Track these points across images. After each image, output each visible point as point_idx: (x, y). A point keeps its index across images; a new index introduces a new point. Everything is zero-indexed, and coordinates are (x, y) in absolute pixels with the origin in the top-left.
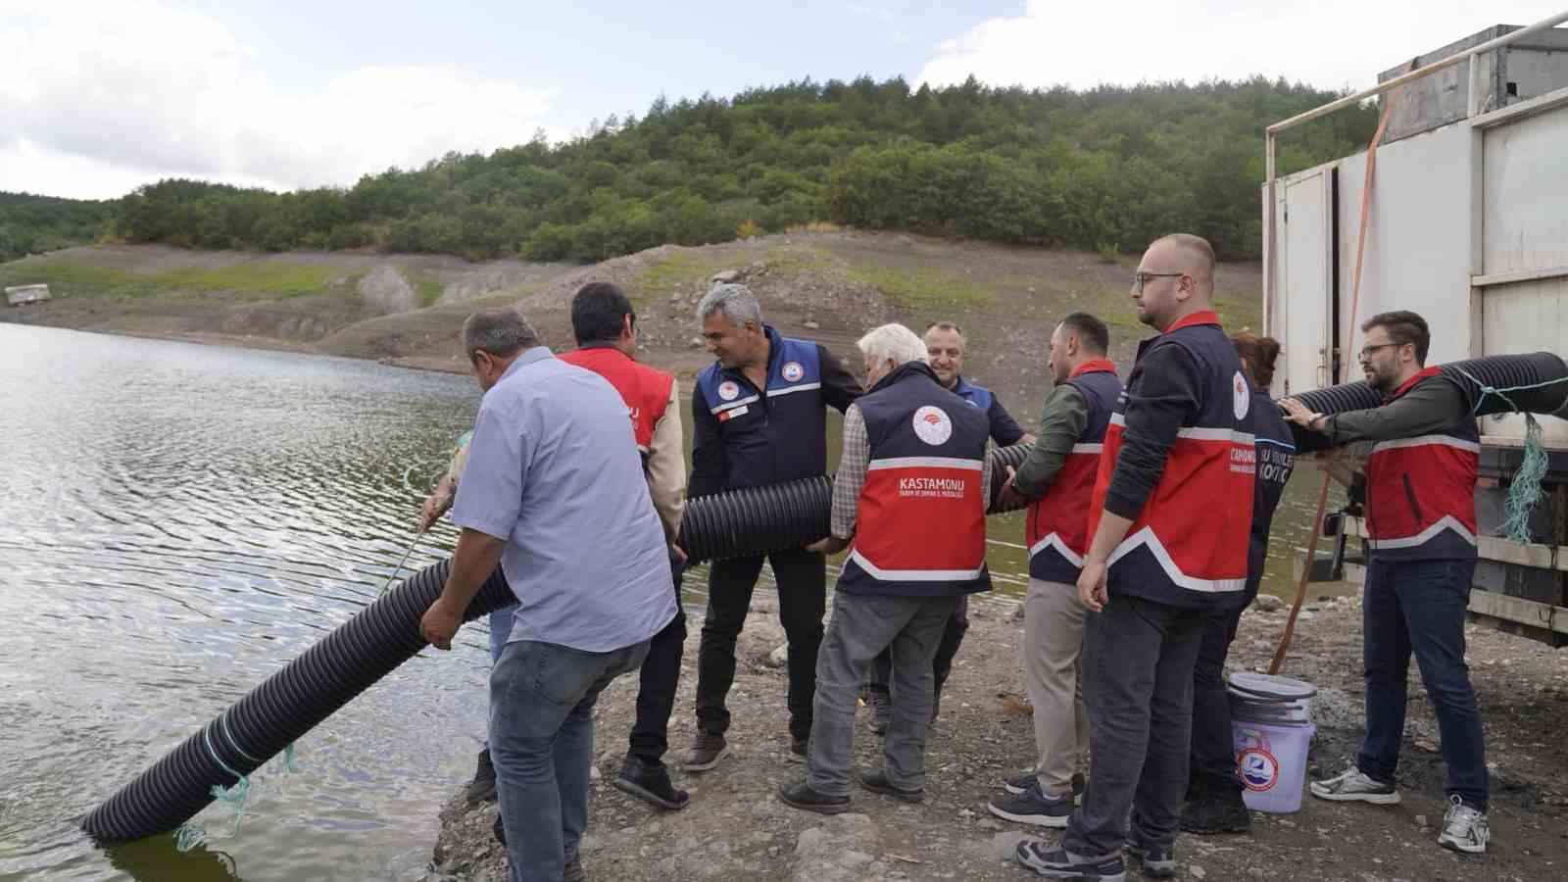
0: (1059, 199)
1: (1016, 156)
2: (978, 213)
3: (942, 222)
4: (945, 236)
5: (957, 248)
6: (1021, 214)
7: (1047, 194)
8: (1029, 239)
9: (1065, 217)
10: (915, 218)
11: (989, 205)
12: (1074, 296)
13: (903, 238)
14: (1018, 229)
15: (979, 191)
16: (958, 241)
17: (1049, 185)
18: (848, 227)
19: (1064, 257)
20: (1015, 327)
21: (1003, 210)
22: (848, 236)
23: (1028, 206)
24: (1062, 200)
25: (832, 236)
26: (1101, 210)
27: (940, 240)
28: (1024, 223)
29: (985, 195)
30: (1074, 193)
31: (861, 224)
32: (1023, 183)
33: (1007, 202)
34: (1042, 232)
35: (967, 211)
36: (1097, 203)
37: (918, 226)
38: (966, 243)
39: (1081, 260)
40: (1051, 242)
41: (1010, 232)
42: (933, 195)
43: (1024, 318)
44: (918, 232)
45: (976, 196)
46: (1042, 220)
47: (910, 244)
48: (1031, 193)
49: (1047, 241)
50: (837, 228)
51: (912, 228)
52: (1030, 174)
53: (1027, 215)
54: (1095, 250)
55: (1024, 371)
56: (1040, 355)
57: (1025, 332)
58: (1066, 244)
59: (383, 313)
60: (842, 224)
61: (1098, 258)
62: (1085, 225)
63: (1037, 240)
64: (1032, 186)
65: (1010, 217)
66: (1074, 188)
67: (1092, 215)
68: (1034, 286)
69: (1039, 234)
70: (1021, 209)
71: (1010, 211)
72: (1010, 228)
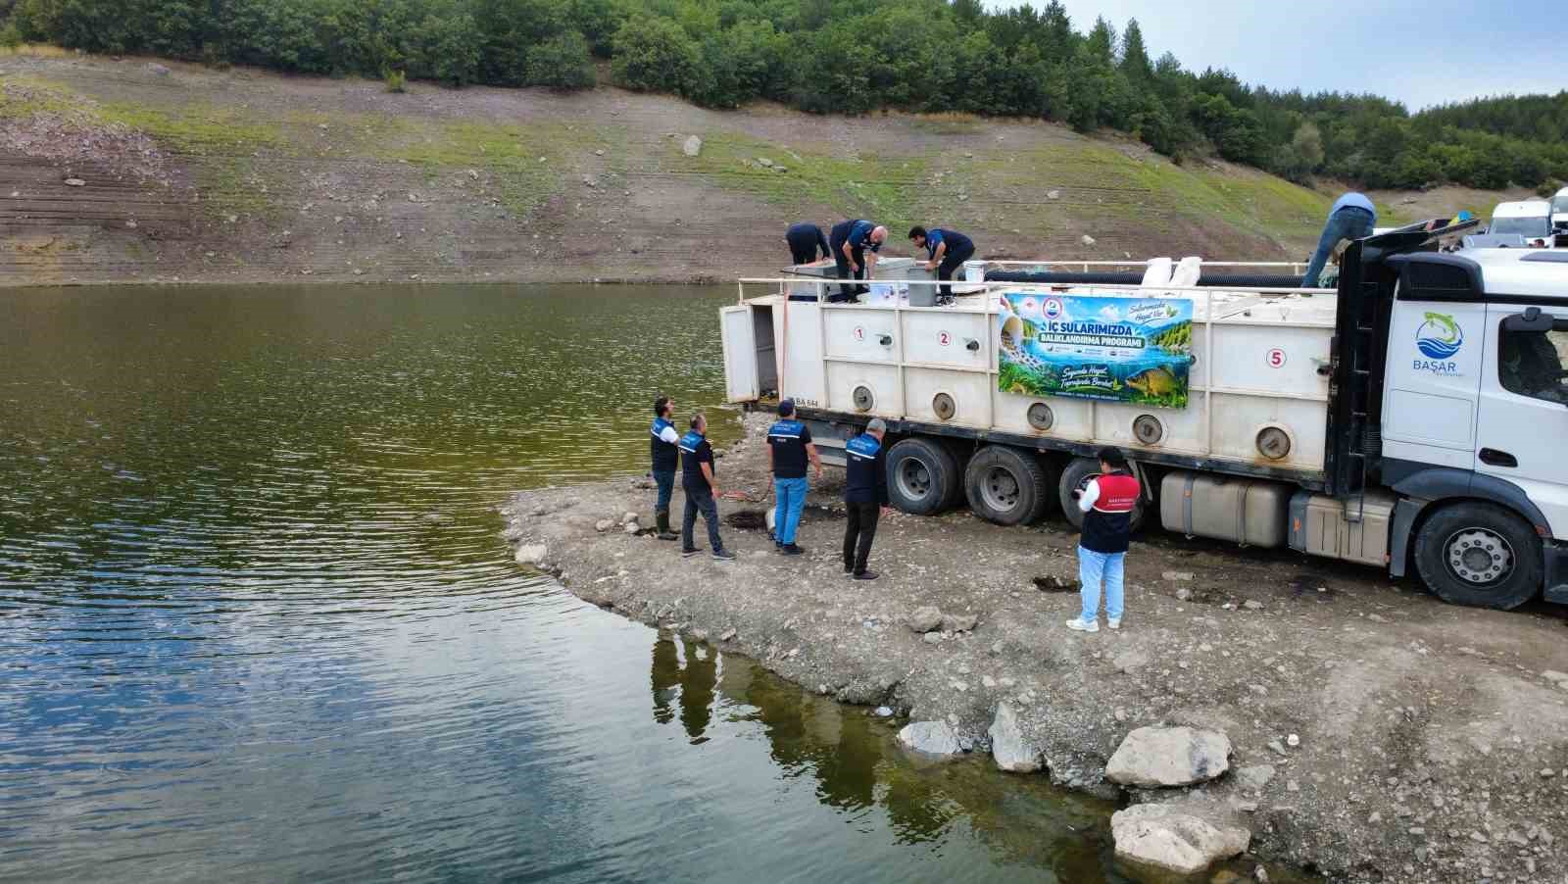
0: (332, 21)
2: (241, 35)
3: (199, 46)
4: (207, 62)
5: (223, 77)
6: (293, 38)
7: (316, 15)
8: (307, 65)
9: (341, 42)
10: (163, 41)
11: (254, 26)
12: (369, 132)
13: (154, 66)
14: (293, 56)
15: (237, 10)
16: (223, 68)
17: (318, 5)
18: (78, 51)
19: (348, 87)
20: (315, 171)
21: (268, 33)
22: (78, 63)
23: (300, 30)
24: (336, 23)
25: (61, 64)
26: (380, 34)
27: (197, 66)
28: (299, 49)
29: (245, 15)
30: (348, 14)
31: (94, 47)
33: (275, 24)
34: (319, 58)
35: (229, 34)
36: (375, 24)
37: (170, 51)
38: (233, 70)
39: (365, 89)
40: (331, 69)
41: (285, 58)
42: (184, 15)
43: (323, 159)
44: (170, 57)
45: (235, 15)
46: (318, 45)
47: (166, 73)
48: (300, 14)
50: (62, 52)
51: (161, 53)
53: (299, 40)
54: (380, 77)
55: (338, 219)
56: (351, 199)
57: (328, 175)
58: (347, 71)
60: (70, 46)
61: (382, 85)
62: (367, 51)
63: (314, 67)
65: (282, 40)
66: (345, 8)
67: (371, 39)
68: (325, 122)
69: (314, 60)
70: (293, 32)
71: (280, 34)
72: (283, 54)
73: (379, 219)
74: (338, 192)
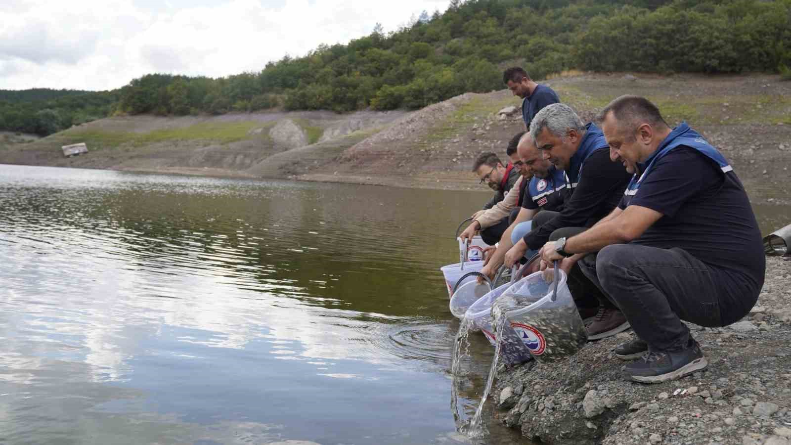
0: (747, 38)
1: (712, 11)
2: (683, 54)
3: (657, 63)
4: (660, 73)
5: (669, 80)
6: (717, 51)
7: (736, 36)
8: (723, 68)
9: (751, 50)
10: (636, 62)
11: (692, 47)
12: (760, 106)
13: (630, 76)
14: (715, 63)
15: (683, 39)
16: (669, 75)
17: (737, 29)
18: (590, 72)
19: (751, 80)
20: (713, 132)
21: (702, 50)
22: (590, 78)
23: (722, 46)
24: (749, 38)
25: (579, 79)
26: (781, 42)
27: (655, 75)
28: (719, 58)
29: (688, 41)
30: (759, 32)
31: (598, 69)
32: (717, 29)
33: (706, 44)
34: (733, 63)
35: (676, 54)
36: (778, 36)
37: (640, 67)
38: (676, 75)
39: (765, 81)
40: (740, 70)
41: (708, 65)
42: (651, 45)
43: (721, 125)
44: (639, 71)
45: (682, 42)
46: (734, 54)
47: (635, 80)
48: (725, 35)
49: (737, 69)
50: (582, 73)
51: (634, 69)
52: (722, 22)
53: (721, 52)
54: (777, 72)
56: (734, 149)
57: (722, 134)
58: (753, 69)
59: (286, 149)
60: (585, 70)
61: (778, 77)
62: (768, 54)
63: (729, 69)
64: (724, 31)
65: (708, 55)
66: (758, 29)
67: (774, 46)
68: (728, 102)
69: (731, 65)
70: (717, 48)
71: (708, 50)
72: (708, 62)
73: (752, 161)
74: (727, 144)
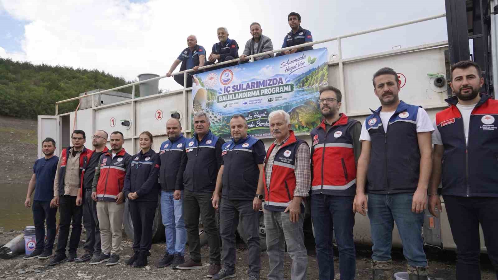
0: (24, 101)
1: (7, 84)
6: (9, 105)
7: (19, 99)
8: (11, 114)
9: (26, 108)
12: (29, 135)
14: (7, 111)
17: (20, 96)
19: (26, 122)
20: (4, 146)
23: (11, 103)
24: (25, 102)
26: (40, 107)
28: (10, 109)
30: (30, 100)
32: (10, 95)
33: (2, 101)
36: (39, 103)
40: (21, 116)
41: (4, 111)
43: (9, 142)
46: (17, 108)
48: (13, 98)
49: (19, 116)
52: (13, 92)
53: (11, 106)
55: (8, 161)
56: (15, 156)
57: (8, 147)
58: (27, 117)
62: (34, 111)
63: (14, 115)
64: (13, 96)
65: (4, 106)
66: (30, 98)
67: (37, 108)
68: (13, 131)
69: (16, 113)
70: (9, 104)
71: (4, 104)
72: (3, 110)
73: (24, 162)
74: (11, 153)
